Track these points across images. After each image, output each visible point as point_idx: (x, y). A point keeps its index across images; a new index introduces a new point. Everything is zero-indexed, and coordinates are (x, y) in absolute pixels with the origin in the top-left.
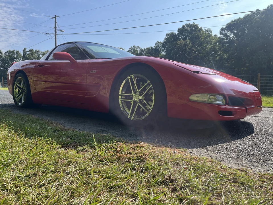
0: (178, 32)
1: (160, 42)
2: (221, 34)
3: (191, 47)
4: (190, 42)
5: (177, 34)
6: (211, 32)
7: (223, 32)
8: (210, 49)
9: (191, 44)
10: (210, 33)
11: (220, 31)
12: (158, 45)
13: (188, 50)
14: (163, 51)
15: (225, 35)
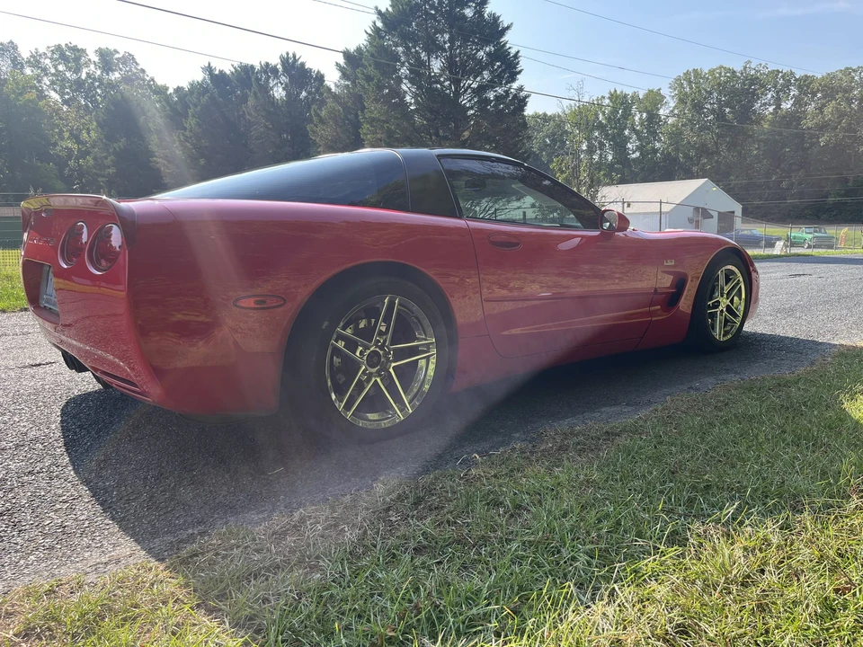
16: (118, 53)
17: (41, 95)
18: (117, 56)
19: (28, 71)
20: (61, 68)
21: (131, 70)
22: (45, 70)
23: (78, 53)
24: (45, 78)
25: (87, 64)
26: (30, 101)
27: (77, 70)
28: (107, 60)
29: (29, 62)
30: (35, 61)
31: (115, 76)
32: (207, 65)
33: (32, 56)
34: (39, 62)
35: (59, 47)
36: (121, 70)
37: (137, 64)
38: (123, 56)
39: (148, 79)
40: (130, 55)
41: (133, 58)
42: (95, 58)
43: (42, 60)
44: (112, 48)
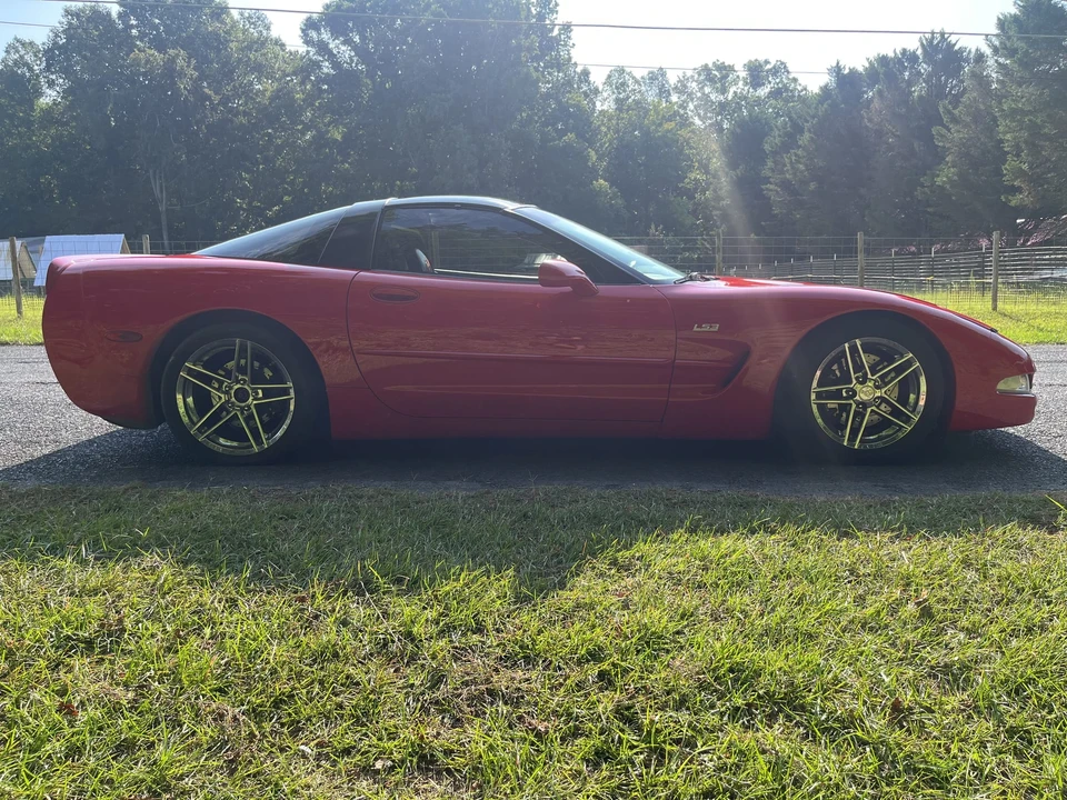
0: (121, 9)
1: (31, 44)
2: (308, 42)
3: (197, 82)
4: (189, 62)
5: (114, 15)
6: (268, 29)
7: (313, 34)
8: (272, 99)
9: (194, 69)
10: (265, 32)
11: (303, 31)
12: (22, 57)
13: (186, 97)
14: (51, 84)
15: (322, 48)
16: (769, 63)
17: (685, 122)
18: (769, 67)
19: (674, 98)
20: (707, 90)
21: (781, 81)
22: (690, 95)
23: (726, 70)
24: (690, 104)
25: (735, 82)
26: (668, 131)
27: (724, 91)
28: (756, 73)
29: (676, 88)
30: (682, 88)
31: (763, 92)
32: (834, 65)
33: (679, 81)
34: (685, 87)
35: (706, 68)
36: (770, 83)
37: (788, 72)
38: (774, 67)
39: (800, 88)
40: (782, 63)
41: (785, 67)
42: (743, 74)
43: (689, 85)
44: (761, 59)
